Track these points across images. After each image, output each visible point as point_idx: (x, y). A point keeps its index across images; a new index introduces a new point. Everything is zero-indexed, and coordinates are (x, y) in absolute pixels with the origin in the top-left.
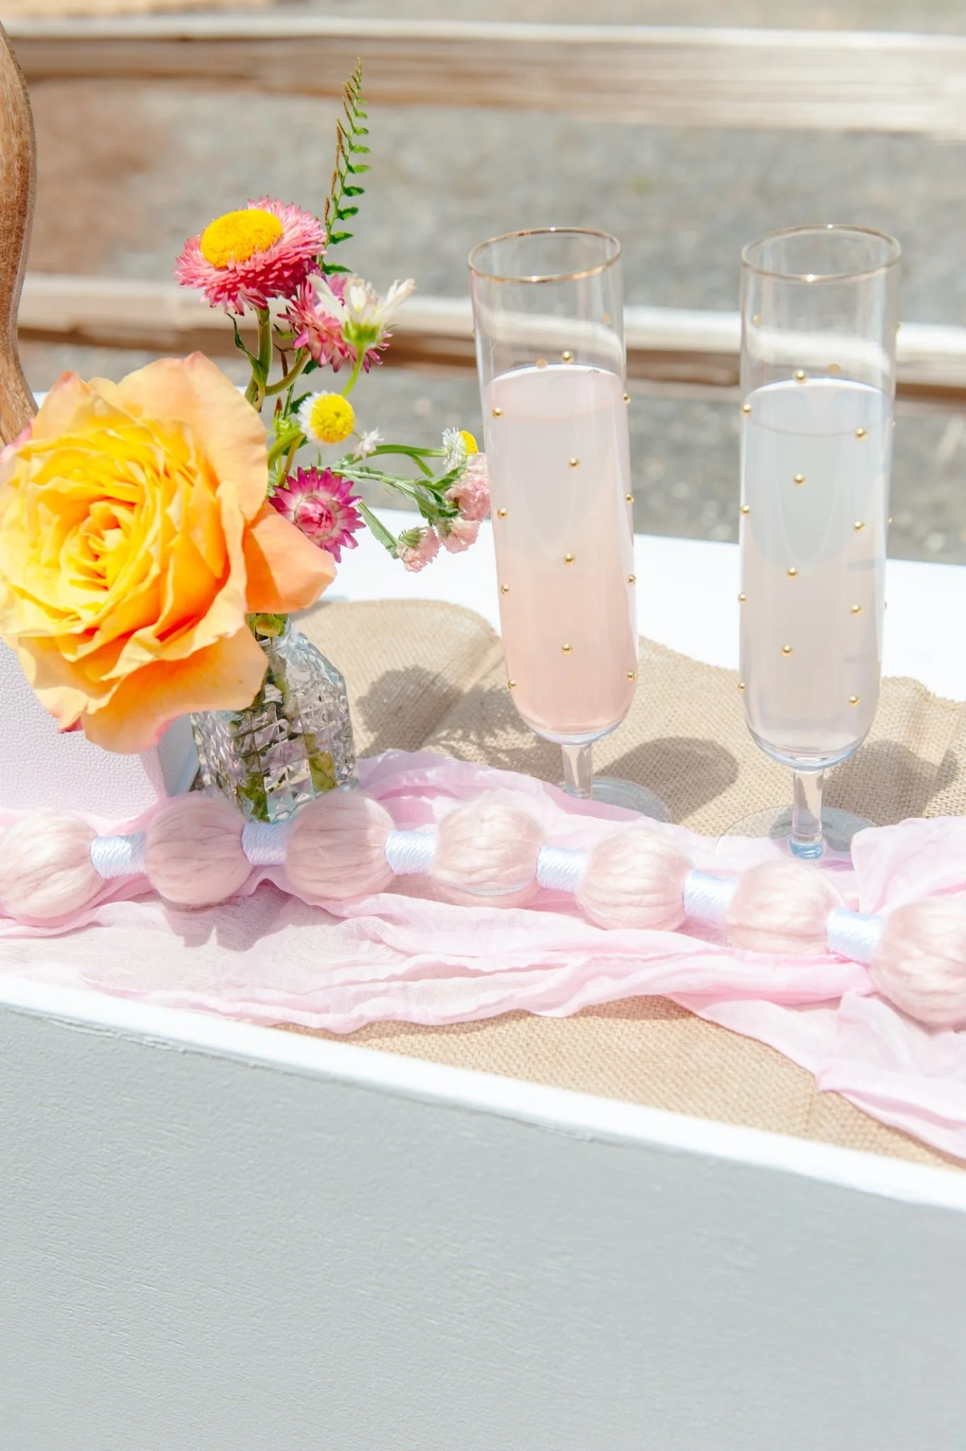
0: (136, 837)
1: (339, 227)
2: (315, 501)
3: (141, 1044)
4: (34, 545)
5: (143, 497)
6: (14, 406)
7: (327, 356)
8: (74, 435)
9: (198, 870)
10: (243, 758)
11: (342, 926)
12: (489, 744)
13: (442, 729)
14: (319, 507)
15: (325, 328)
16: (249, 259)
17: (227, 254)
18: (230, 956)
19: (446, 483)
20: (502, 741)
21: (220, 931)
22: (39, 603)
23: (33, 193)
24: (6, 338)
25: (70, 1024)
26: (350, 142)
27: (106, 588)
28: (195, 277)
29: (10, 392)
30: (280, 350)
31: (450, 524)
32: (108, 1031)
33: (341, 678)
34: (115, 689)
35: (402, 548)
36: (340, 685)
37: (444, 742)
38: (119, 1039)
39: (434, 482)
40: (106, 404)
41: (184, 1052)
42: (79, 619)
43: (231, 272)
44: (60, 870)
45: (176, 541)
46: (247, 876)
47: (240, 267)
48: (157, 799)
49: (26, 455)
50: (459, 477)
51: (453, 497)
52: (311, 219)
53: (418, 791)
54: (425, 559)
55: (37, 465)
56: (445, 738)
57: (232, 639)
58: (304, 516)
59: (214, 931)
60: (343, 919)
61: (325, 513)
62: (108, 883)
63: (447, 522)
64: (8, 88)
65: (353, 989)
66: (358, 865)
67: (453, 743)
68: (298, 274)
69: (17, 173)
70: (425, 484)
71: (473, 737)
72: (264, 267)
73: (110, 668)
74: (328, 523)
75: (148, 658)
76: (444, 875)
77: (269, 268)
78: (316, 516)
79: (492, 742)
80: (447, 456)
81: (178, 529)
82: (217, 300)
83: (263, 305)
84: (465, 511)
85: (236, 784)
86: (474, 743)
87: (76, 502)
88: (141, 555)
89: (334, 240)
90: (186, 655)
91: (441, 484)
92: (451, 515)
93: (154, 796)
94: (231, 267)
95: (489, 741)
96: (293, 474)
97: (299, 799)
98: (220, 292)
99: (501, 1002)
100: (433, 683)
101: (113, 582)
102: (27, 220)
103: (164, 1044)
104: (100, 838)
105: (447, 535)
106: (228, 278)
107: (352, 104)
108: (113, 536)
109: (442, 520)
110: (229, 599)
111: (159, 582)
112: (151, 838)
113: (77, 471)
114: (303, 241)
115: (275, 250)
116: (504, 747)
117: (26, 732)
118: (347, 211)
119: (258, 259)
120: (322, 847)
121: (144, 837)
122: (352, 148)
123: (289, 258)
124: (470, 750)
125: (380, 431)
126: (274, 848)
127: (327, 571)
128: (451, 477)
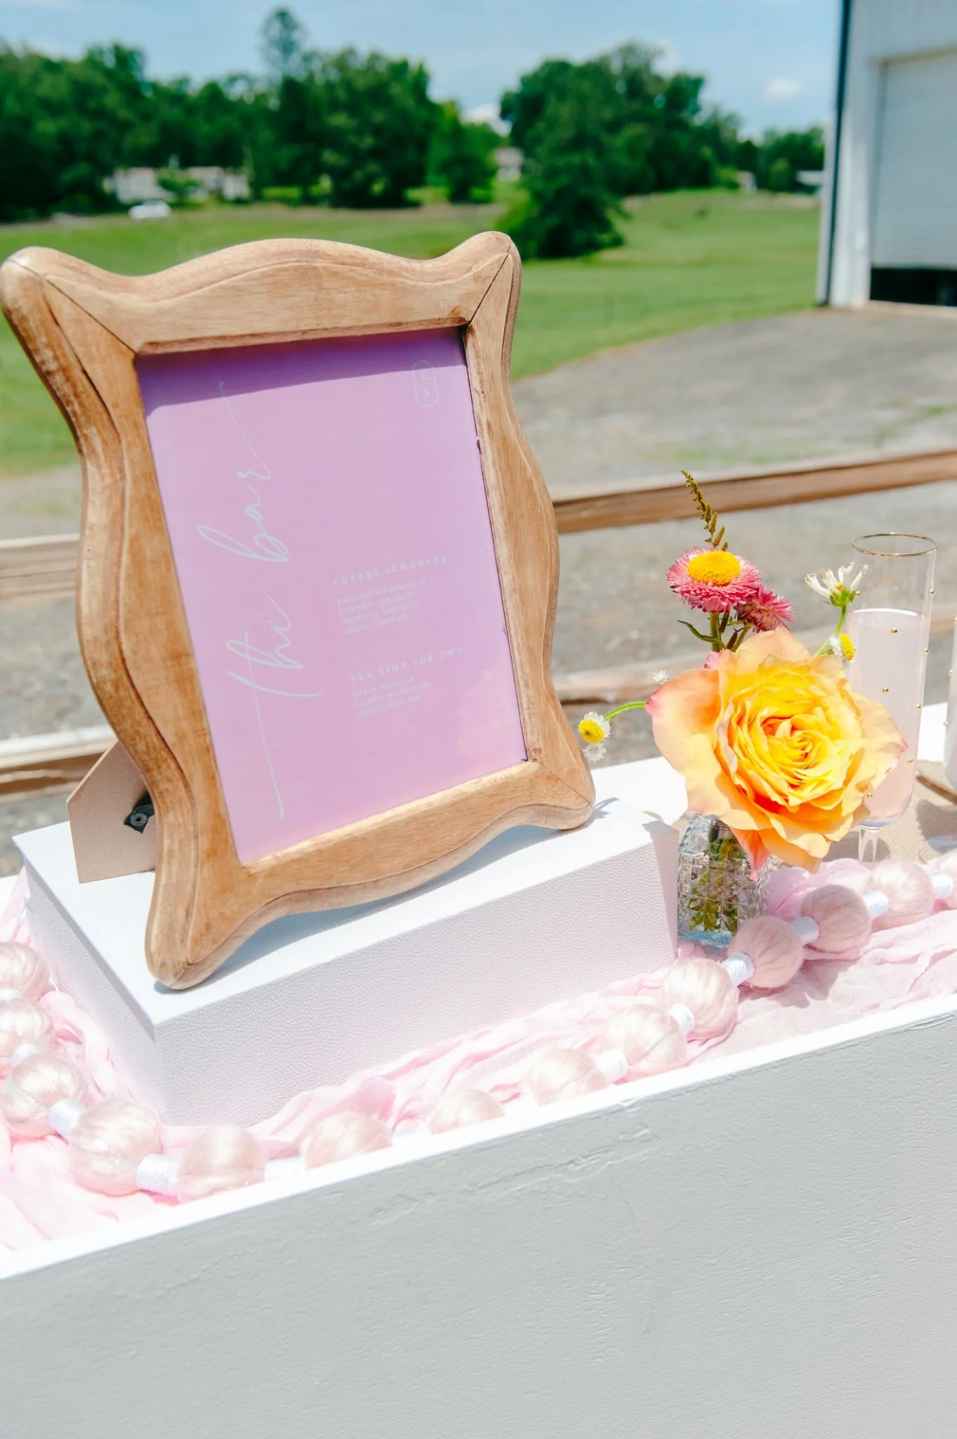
11: (862, 961)
18: (821, 1004)
60: (858, 959)
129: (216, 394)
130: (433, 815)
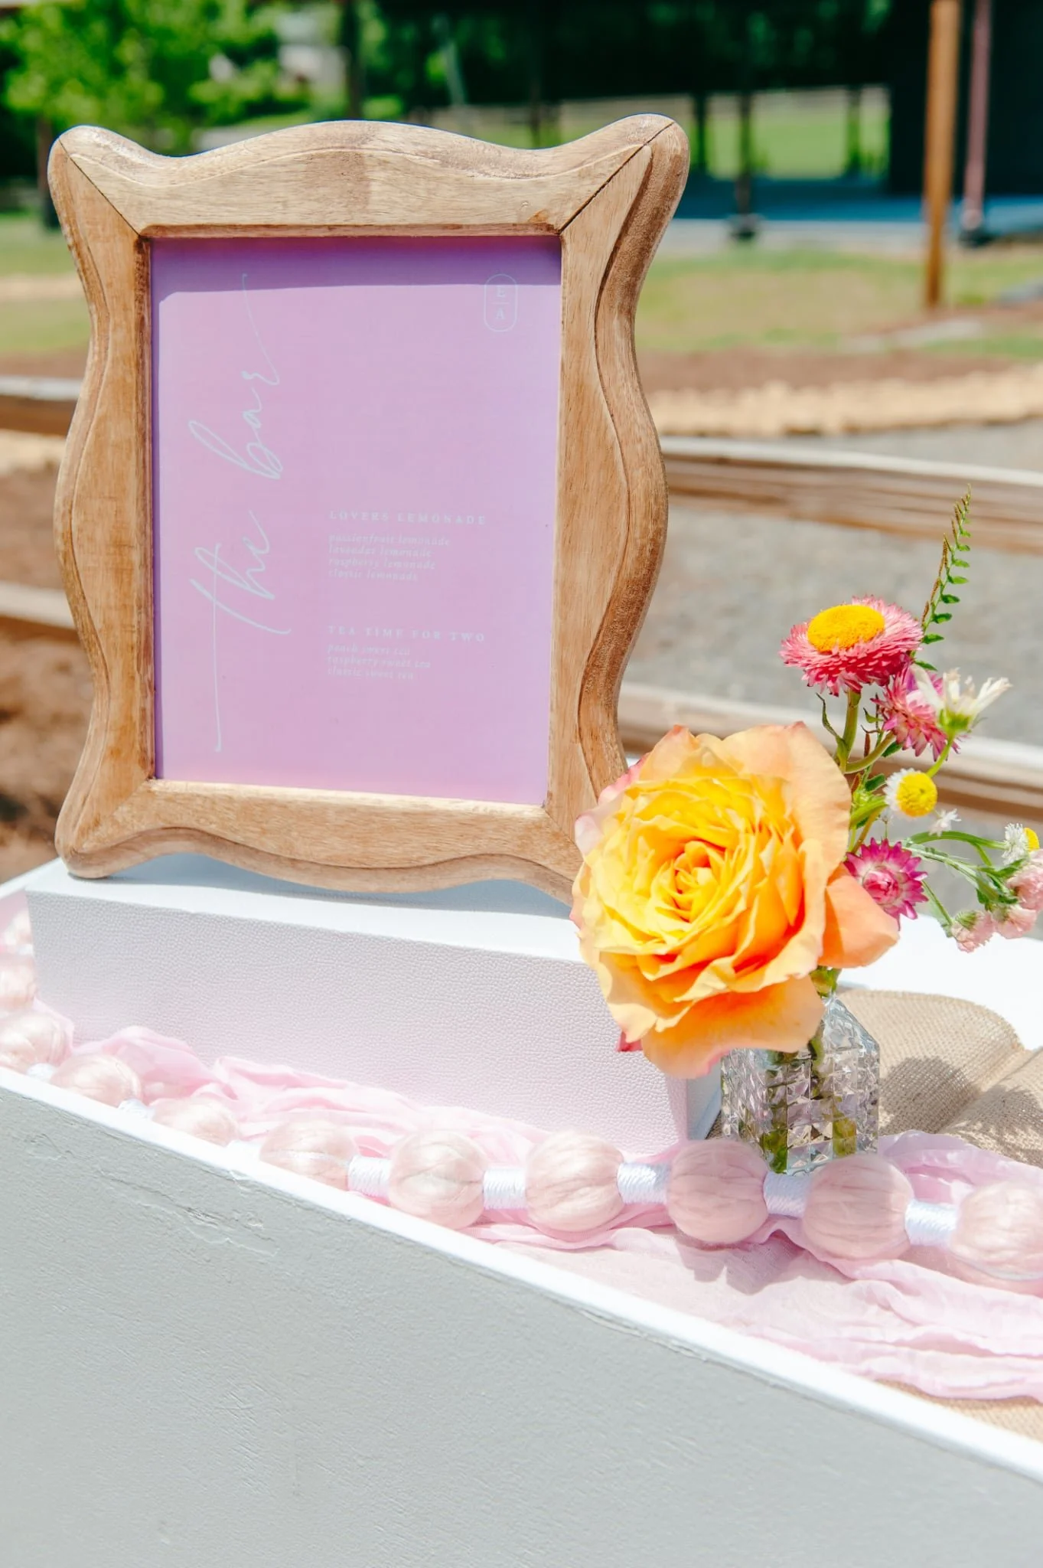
0: (662, 1165)
1: (934, 629)
2: (884, 870)
3: (665, 1347)
4: (629, 873)
5: (736, 841)
6: (607, 756)
7: (912, 740)
8: (680, 781)
9: (720, 1207)
10: (772, 1108)
11: (853, 1286)
12: (1008, 1141)
13: (960, 1121)
14: (888, 876)
15: (913, 715)
16: (853, 646)
17: (833, 640)
18: (737, 1296)
19: (1009, 871)
20: (1022, 1140)
21: (729, 1271)
22: (626, 924)
23: (658, 573)
24: (610, 696)
25: (600, 1317)
26: (953, 556)
27: (687, 921)
28: (800, 658)
29: (606, 743)
30: (867, 732)
31: (1009, 910)
32: (636, 1329)
33: (877, 1047)
34: (685, 1010)
35: (957, 927)
36: (874, 1053)
37: (963, 1132)
38: (646, 1339)
39: (997, 869)
40: (714, 755)
41: (707, 1361)
42: (663, 942)
43: (833, 657)
44: (590, 1185)
45: (762, 884)
46: (761, 1224)
47: (843, 653)
48: (677, 1141)
49: (633, 794)
50: (1021, 868)
51: (1015, 885)
52: (910, 619)
53: (935, 1172)
54: (979, 940)
55: (642, 802)
56: (964, 1128)
57: (801, 980)
58: (873, 882)
59: (725, 1269)
60: (852, 1280)
61: (893, 882)
62: (626, 1208)
63: (1005, 908)
64: (654, 483)
65: (862, 1346)
66: (877, 1227)
67: (972, 1134)
68: (895, 665)
69: (648, 554)
70: (987, 870)
71: (992, 1131)
72: (865, 655)
73: (685, 990)
74: (895, 892)
75: (720, 986)
76: (963, 1251)
77: (870, 657)
78: (884, 884)
79: (1011, 1140)
80: (1008, 849)
81: (767, 872)
82: (818, 679)
83: (858, 689)
84: (1024, 900)
85: (761, 1132)
86: (994, 1138)
87: (670, 840)
88: (730, 891)
89: (926, 640)
90: (757, 988)
91: (1004, 872)
92: (1010, 902)
93: (676, 1137)
94: (834, 653)
95: (1008, 1138)
96: (867, 843)
97: (817, 1161)
98: (821, 673)
99: (1012, 1382)
100: (953, 1076)
101: (697, 916)
102: (648, 596)
103: (688, 1350)
104: (626, 1164)
105: (1004, 920)
106: (831, 662)
107: (959, 523)
108: (703, 874)
109: (1001, 905)
110: (803, 943)
111: (741, 919)
112: (677, 1169)
113: (677, 812)
114: (903, 637)
115: (877, 641)
116: (1023, 1147)
117: (566, 1056)
118: (942, 616)
119: (862, 648)
120: (845, 1203)
121: (669, 1169)
122: (954, 561)
123: (887, 650)
124: (989, 1144)
125: (957, 813)
126: (793, 1199)
127: (890, 933)
128: (1014, 867)
129: (235, 285)
130: (377, 815)
